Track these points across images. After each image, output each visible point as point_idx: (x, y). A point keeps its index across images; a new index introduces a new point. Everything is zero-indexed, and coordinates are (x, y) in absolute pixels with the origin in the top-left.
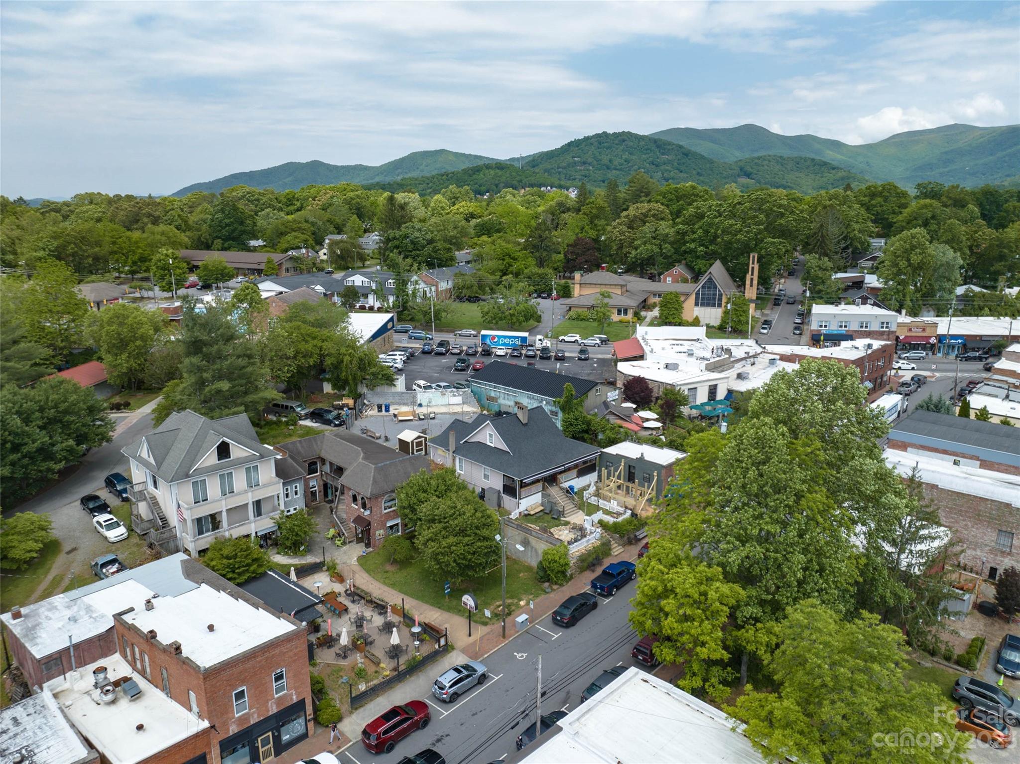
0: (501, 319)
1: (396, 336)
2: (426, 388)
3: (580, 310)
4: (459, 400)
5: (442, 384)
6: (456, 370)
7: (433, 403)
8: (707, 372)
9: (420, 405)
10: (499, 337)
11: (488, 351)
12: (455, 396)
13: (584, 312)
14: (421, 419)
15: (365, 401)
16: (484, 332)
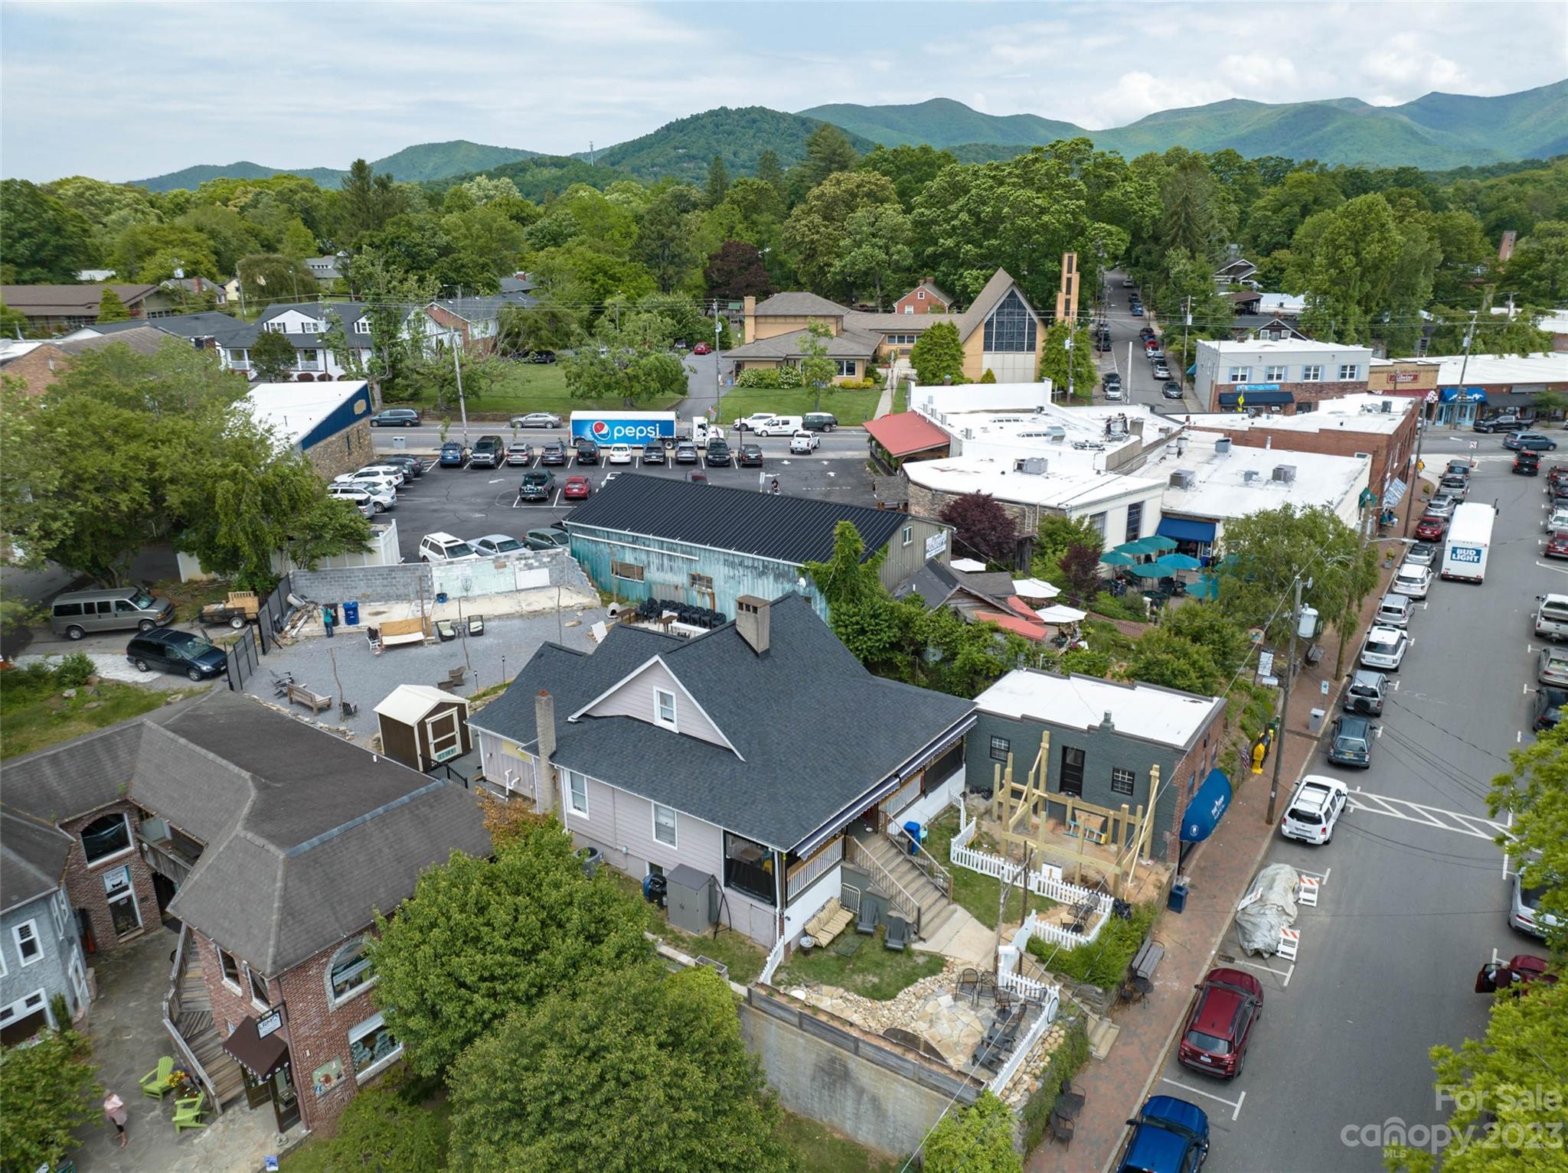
0: (608, 387)
1: (379, 435)
2: (454, 551)
3: (761, 368)
4: (542, 576)
5: (496, 539)
6: (524, 500)
7: (476, 591)
8: (1111, 476)
9: (442, 597)
10: (612, 423)
11: (592, 455)
12: (530, 567)
13: (771, 371)
14: (444, 639)
15: (291, 599)
16: (576, 415)
